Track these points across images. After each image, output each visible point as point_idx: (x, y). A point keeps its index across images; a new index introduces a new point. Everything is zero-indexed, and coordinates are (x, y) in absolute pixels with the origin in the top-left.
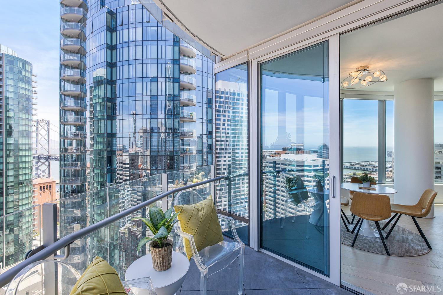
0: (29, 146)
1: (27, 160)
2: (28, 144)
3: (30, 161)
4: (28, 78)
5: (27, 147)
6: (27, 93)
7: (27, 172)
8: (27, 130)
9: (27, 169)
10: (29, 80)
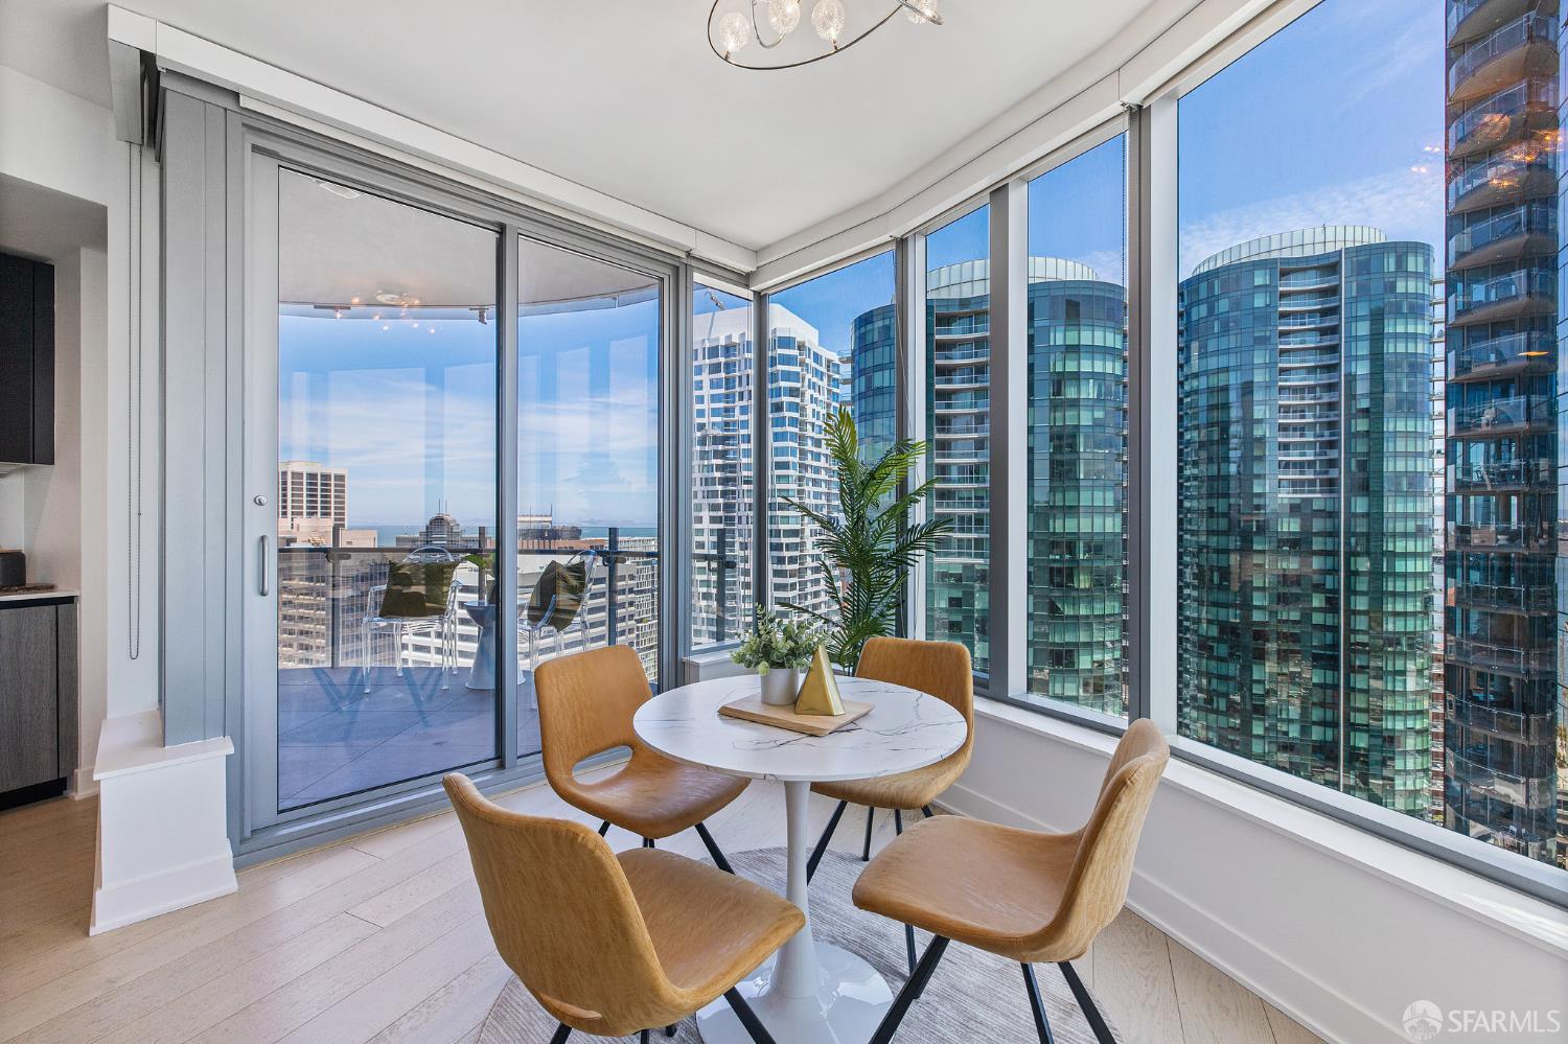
0: (1419, 523)
1: (1411, 569)
2: (1415, 515)
3: (1423, 573)
4: (1417, 295)
5: (1411, 526)
6: (1411, 349)
7: (1410, 608)
8: (1411, 469)
9: (1410, 600)
10: (1420, 302)
